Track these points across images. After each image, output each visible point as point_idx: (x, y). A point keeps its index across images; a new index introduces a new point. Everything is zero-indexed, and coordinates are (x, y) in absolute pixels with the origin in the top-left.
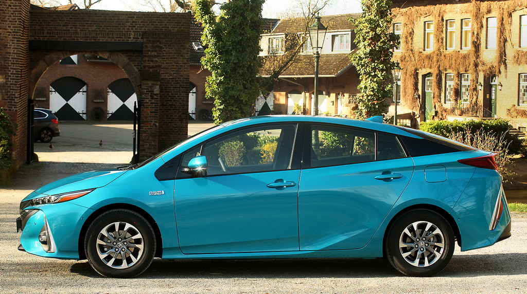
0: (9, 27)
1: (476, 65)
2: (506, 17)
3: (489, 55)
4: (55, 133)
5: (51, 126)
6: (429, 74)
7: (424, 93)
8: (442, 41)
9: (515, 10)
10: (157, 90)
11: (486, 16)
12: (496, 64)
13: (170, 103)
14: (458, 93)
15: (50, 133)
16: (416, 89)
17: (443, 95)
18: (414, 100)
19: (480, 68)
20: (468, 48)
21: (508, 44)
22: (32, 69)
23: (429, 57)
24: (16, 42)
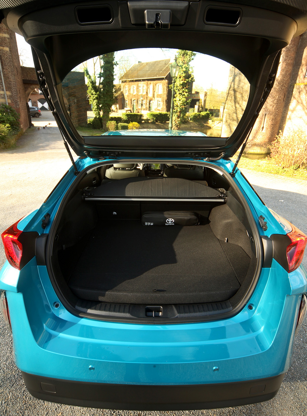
0: (9, 69)
1: (147, 98)
2: (155, 85)
3: (150, 95)
4: (40, 115)
5: (38, 112)
6: (135, 100)
7: (133, 105)
8: (138, 91)
9: (157, 84)
10: (76, 101)
11: (149, 85)
12: (152, 97)
13: (80, 106)
14: (142, 105)
15: (38, 115)
16: (131, 104)
17: (138, 105)
18: (131, 106)
19: (148, 98)
20: (145, 93)
21: (155, 93)
22: (26, 91)
23: (135, 96)
24: (13, 76)
